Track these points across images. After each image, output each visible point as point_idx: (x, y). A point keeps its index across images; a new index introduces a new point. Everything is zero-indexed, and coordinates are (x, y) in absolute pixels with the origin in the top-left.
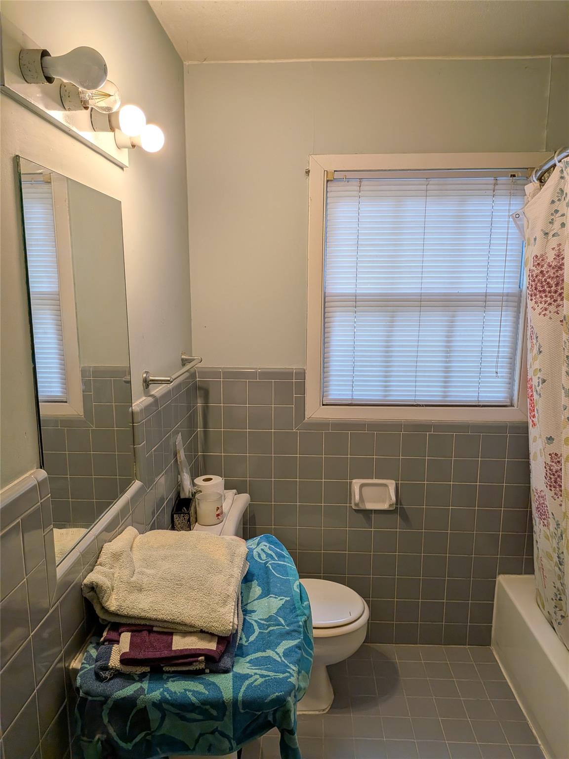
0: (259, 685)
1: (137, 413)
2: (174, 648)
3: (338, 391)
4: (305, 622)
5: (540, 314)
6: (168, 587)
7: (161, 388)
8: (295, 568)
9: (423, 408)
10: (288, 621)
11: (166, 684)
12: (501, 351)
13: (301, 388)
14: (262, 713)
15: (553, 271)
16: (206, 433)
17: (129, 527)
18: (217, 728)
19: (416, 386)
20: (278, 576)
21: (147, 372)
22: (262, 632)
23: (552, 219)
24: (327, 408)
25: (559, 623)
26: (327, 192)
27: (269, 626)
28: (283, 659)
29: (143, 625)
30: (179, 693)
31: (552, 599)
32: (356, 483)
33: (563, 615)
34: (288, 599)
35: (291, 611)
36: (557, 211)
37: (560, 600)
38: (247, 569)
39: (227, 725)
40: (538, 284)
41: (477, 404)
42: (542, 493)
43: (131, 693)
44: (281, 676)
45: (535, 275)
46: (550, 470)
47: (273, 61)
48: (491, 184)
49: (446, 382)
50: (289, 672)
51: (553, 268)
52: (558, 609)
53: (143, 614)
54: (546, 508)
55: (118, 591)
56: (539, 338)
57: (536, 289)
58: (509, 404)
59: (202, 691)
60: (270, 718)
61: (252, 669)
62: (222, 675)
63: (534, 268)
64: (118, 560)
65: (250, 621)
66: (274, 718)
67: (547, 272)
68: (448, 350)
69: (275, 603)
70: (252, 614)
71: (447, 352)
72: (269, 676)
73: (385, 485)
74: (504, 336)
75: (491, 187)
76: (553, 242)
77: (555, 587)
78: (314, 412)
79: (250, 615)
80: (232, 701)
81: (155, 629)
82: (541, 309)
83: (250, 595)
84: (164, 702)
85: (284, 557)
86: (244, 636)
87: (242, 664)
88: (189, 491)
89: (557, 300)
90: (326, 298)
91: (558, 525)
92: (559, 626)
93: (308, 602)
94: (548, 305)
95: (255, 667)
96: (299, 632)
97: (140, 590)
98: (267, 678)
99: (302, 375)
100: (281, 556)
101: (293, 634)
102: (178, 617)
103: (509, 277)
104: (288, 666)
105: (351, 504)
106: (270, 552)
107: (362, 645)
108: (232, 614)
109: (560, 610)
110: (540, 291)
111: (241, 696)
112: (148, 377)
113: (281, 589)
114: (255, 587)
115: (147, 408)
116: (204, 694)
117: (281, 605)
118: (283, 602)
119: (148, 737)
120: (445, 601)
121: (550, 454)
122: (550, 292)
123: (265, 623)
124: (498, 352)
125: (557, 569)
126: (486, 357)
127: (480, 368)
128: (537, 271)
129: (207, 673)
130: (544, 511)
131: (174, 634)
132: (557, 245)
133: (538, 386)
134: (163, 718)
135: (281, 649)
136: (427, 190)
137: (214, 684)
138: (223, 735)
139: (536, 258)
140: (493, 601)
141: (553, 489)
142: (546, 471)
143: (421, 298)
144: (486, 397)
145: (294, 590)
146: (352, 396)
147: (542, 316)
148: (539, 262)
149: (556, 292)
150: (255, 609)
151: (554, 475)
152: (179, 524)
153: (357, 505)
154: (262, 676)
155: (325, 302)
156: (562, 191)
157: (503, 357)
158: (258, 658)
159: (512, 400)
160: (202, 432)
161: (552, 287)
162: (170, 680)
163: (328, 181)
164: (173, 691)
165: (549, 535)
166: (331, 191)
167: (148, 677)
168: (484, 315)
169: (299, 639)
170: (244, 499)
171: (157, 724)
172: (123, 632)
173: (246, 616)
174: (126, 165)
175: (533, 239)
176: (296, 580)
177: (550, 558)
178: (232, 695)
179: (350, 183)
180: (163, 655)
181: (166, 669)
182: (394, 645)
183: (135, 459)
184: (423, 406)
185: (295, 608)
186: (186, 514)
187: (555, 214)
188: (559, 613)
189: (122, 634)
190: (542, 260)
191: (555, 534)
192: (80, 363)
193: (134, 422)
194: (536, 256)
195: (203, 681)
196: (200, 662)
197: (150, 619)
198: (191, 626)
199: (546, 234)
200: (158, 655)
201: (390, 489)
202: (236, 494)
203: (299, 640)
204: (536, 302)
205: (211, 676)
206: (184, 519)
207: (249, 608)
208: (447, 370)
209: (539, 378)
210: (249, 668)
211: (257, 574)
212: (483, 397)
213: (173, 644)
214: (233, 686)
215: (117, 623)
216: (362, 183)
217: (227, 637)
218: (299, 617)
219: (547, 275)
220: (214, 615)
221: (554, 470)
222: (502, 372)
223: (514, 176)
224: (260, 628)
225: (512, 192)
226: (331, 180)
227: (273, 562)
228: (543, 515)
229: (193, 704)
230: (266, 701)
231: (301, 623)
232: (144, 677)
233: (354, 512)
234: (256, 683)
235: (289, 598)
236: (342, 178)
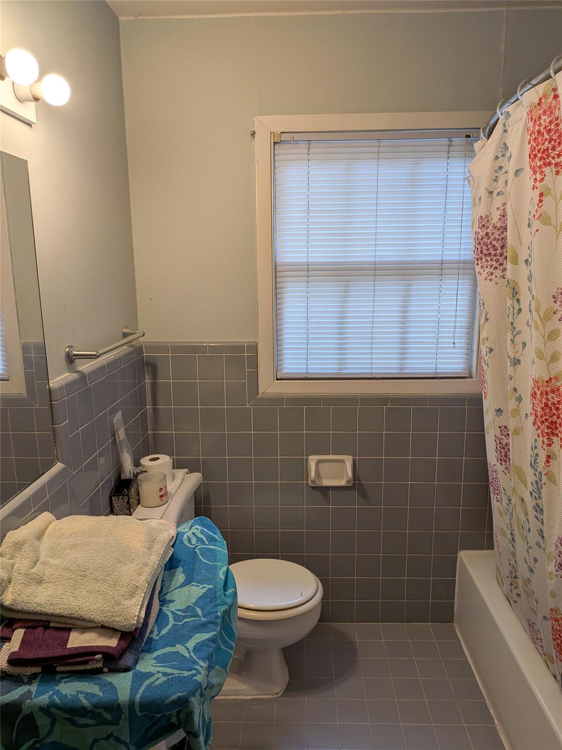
0: (160, 685)
1: (56, 390)
2: (69, 646)
3: (292, 364)
4: (225, 612)
5: (486, 280)
6: (70, 579)
7: (92, 363)
8: (226, 552)
9: (379, 381)
10: (205, 612)
11: (58, 686)
12: (458, 321)
13: (254, 362)
14: (163, 715)
15: (498, 233)
16: (155, 411)
17: (45, 513)
18: (112, 732)
19: (372, 359)
20: (206, 561)
21: (70, 347)
22: (176, 625)
23: (497, 177)
24: (282, 383)
25: (515, 602)
26: (274, 155)
27: (185, 617)
28: (192, 654)
29: (40, 620)
30: (70, 695)
31: (508, 577)
32: (313, 460)
33: (519, 593)
34: (210, 587)
35: (211, 601)
36: (501, 168)
37: (516, 577)
38: (170, 556)
39: (123, 730)
40: (484, 247)
41: (434, 376)
42: (495, 467)
43: (16, 697)
44: (186, 673)
45: (480, 238)
46: (500, 443)
47: (213, 16)
48: (446, 145)
49: (403, 354)
50: (196, 670)
51: (498, 230)
52: (513, 587)
53: (38, 609)
54: (498, 483)
55: (15, 584)
56: (485, 305)
57: (482, 252)
58: (467, 375)
59: (96, 693)
60: (174, 720)
61: (156, 666)
62: (121, 674)
63: (479, 230)
64: (20, 549)
65: (167, 612)
66: (179, 720)
67: (493, 234)
68: (404, 320)
69: (196, 591)
70: (170, 604)
71: (403, 323)
72: (173, 674)
73: (342, 461)
74: (462, 305)
75: (446, 148)
76: (498, 201)
77: (510, 564)
78: (268, 387)
79: (168, 605)
80: (127, 703)
81: (52, 625)
82: (487, 273)
83: (173, 583)
84: (53, 707)
85: (216, 540)
86: (156, 629)
87: (147, 661)
88: (130, 472)
89: (503, 264)
90: (277, 267)
91: (510, 500)
92: (515, 604)
93: (233, 590)
94: (494, 269)
95: (160, 665)
96: (215, 624)
97: (40, 582)
98: (170, 677)
99: (254, 348)
100: (212, 540)
101: (210, 625)
102: (77, 612)
103: (466, 243)
104: (196, 662)
105: (308, 481)
106: (201, 536)
107: (317, 625)
108: (139, 607)
109: (516, 588)
110: (486, 255)
111: (139, 697)
112: (72, 351)
113: (206, 576)
114: (179, 574)
115: (70, 385)
116: (99, 696)
117: (202, 594)
118: (204, 590)
119: (37, 745)
120: (406, 578)
121: (499, 427)
122: (495, 255)
123: (182, 614)
124: (455, 321)
125: (510, 546)
126: (443, 327)
127: (438, 339)
128: (482, 234)
129: (106, 672)
130: (497, 485)
131: (73, 629)
132: (502, 204)
133: (486, 356)
134: (53, 724)
135: (191, 644)
136: (379, 153)
137: (111, 684)
138: (118, 740)
139: (481, 219)
140: (455, 577)
141: (504, 463)
142: (497, 444)
143: (375, 267)
144: (444, 369)
145: (219, 577)
146: (307, 369)
147: (488, 281)
148: (483, 223)
149: (501, 255)
150: (174, 599)
151: (504, 448)
152: (118, 506)
153: (313, 481)
154: (165, 674)
155: (276, 272)
156: (505, 144)
157: (461, 327)
158: (166, 653)
159: (470, 372)
160: (151, 411)
161: (497, 249)
162: (63, 680)
163: (275, 143)
164: (64, 694)
165: (502, 511)
166: (279, 154)
167: (39, 678)
168: (441, 283)
169: (215, 631)
170: (195, 479)
171: (46, 730)
172: (17, 628)
173: (163, 606)
174: (33, 121)
175: (478, 200)
176: (222, 566)
177: (505, 535)
178: (129, 697)
179: (298, 145)
180: (56, 654)
181: (59, 669)
182: (355, 623)
183: (55, 439)
184: (379, 379)
185: (216, 597)
186: (125, 496)
187: (499, 171)
188: (515, 592)
189: (15, 631)
190: (487, 221)
191: (507, 510)
192: (20, 339)
193: (52, 399)
194: (481, 217)
195: (101, 681)
196: (98, 661)
197: (46, 614)
198: (90, 621)
199: (491, 193)
200: (50, 654)
201: (347, 465)
202: (187, 474)
203: (214, 633)
204: (482, 267)
205: (108, 675)
206: (124, 501)
207: (168, 597)
208: (404, 341)
209: (487, 347)
210: (153, 666)
211: (183, 560)
212: (440, 369)
213: (70, 640)
214: (132, 686)
215: (13, 618)
216: (311, 145)
217: (132, 632)
218: (218, 607)
219: (492, 238)
220: (117, 608)
221: (504, 444)
222: (459, 343)
223: (469, 136)
224: (174, 620)
225: (467, 153)
226: (278, 143)
227: (202, 546)
228: (497, 489)
229: (84, 708)
230: (166, 702)
231: (219, 614)
232: (35, 679)
233: (311, 489)
234: (157, 683)
235: (212, 586)
236: (290, 140)
